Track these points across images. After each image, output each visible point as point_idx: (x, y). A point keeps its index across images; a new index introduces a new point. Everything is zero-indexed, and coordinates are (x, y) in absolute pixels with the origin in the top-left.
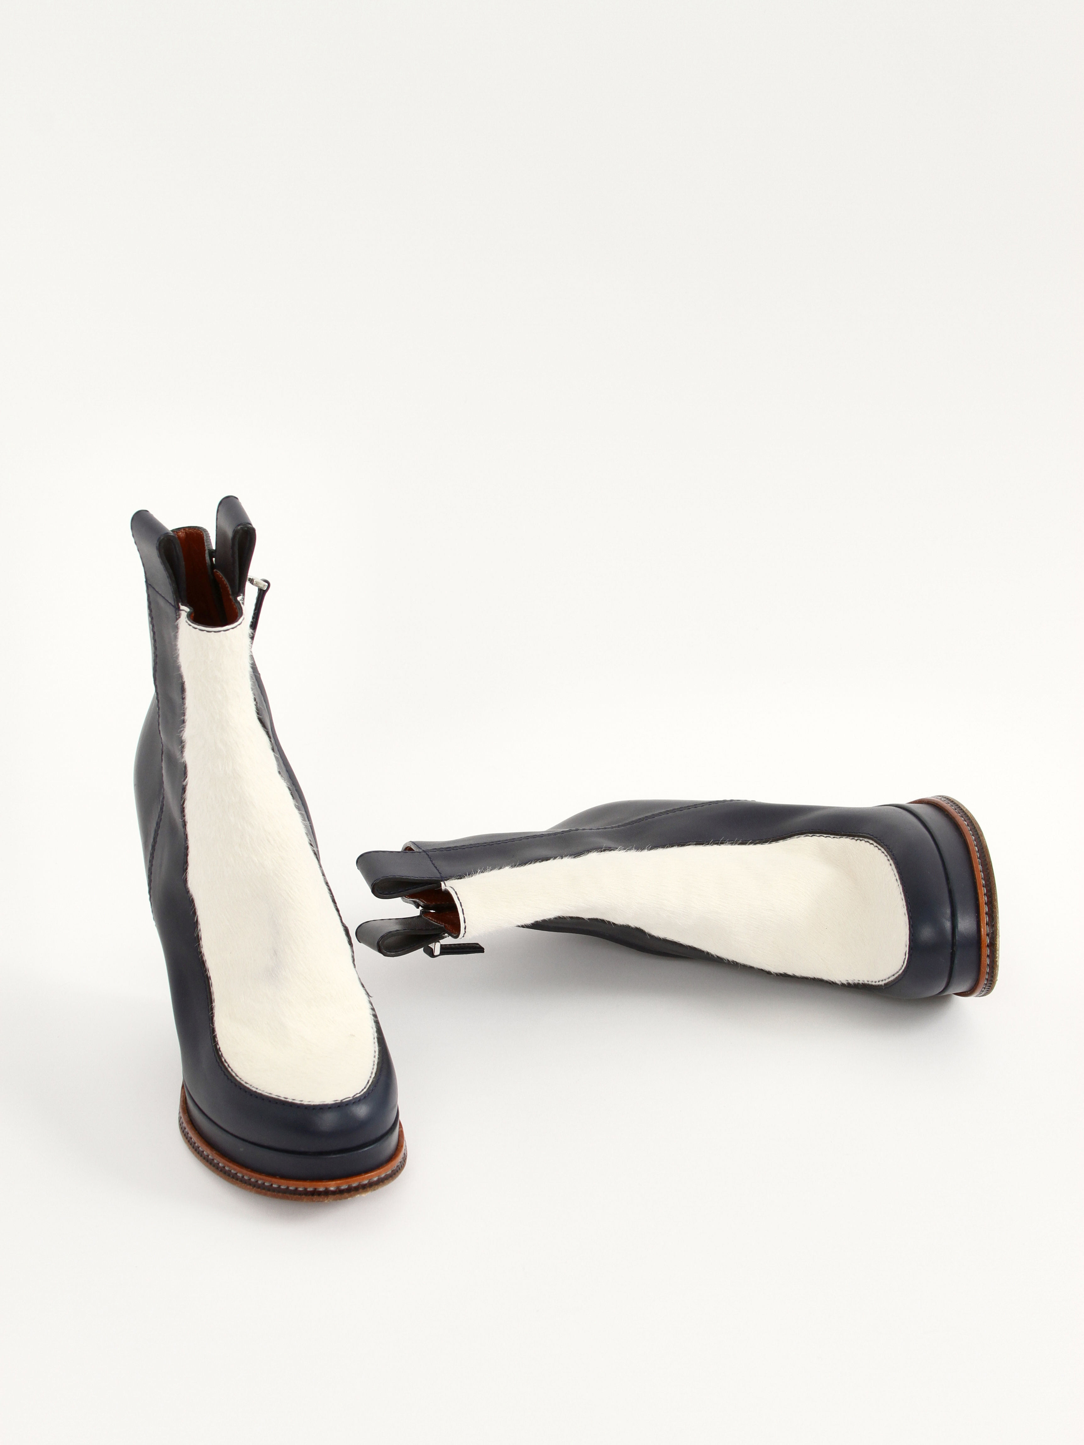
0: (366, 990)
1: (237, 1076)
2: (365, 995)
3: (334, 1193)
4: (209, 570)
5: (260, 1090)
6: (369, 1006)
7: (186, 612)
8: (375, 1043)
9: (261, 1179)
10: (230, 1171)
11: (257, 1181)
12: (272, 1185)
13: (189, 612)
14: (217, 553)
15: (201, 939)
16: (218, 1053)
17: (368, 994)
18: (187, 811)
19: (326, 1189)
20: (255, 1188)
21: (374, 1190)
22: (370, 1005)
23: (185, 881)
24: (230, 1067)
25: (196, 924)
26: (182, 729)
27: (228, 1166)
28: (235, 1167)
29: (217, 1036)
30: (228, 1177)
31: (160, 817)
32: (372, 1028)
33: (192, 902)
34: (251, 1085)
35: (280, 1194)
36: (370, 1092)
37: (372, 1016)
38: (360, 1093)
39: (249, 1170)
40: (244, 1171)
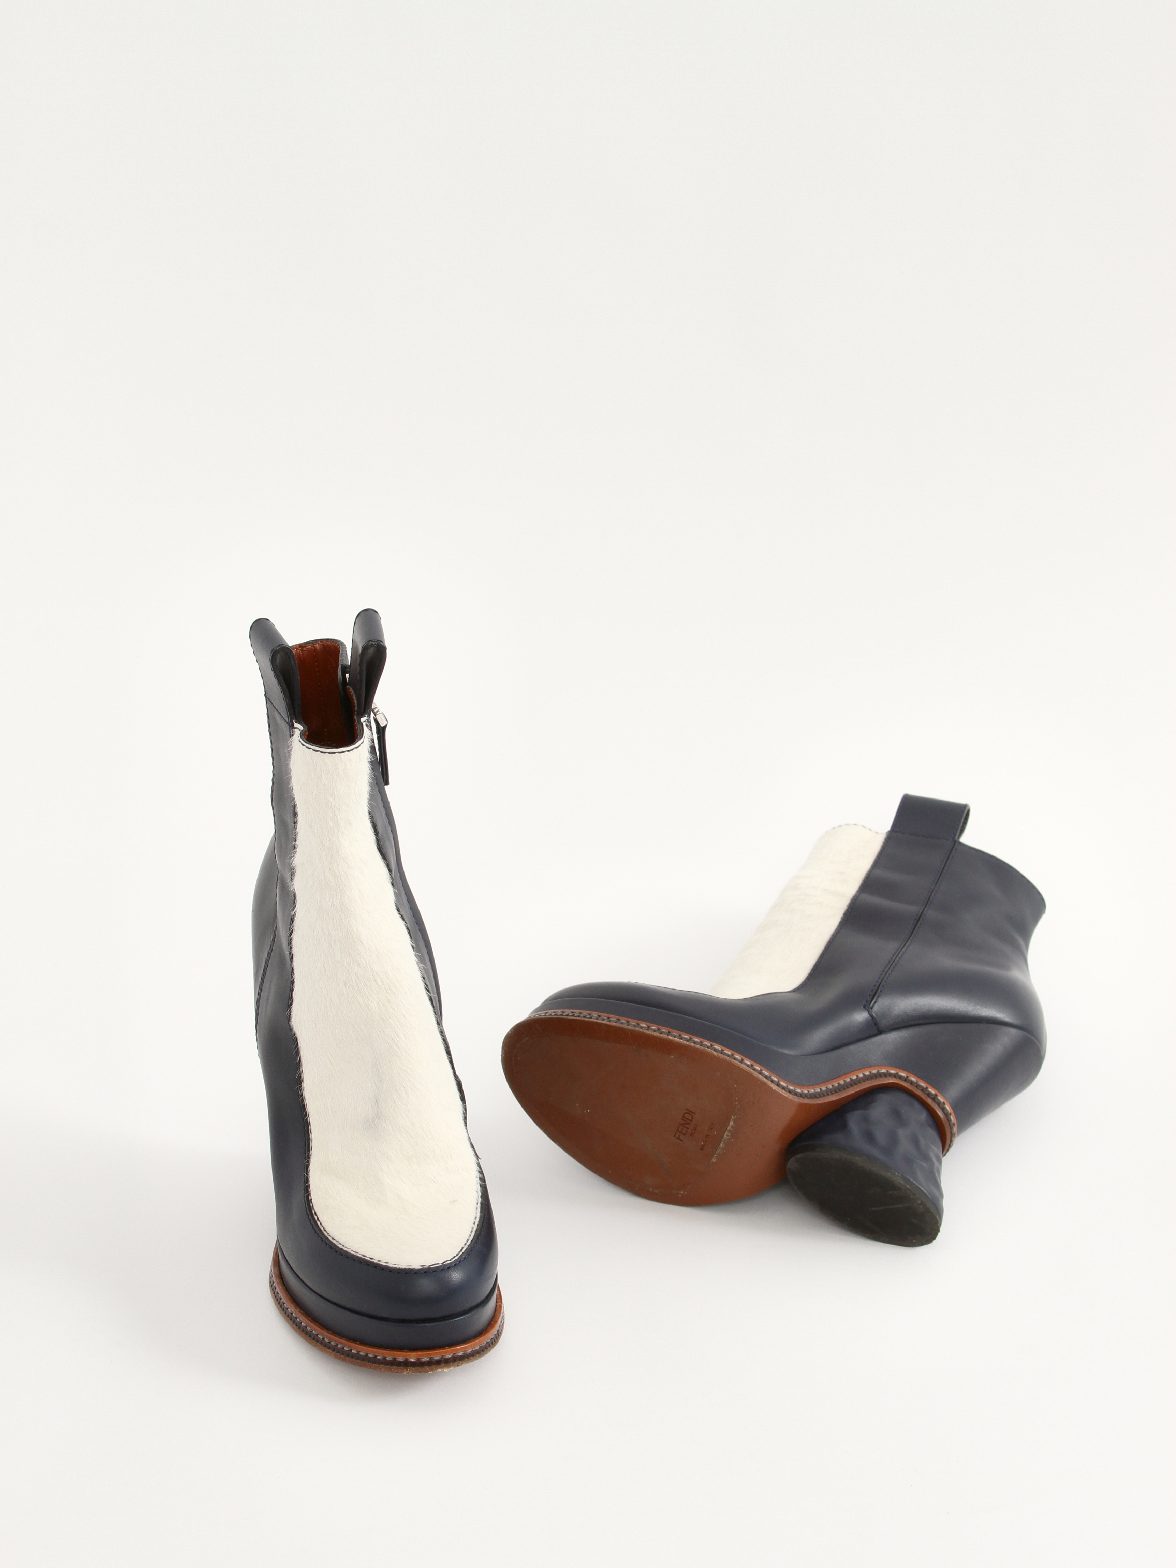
0: (475, 1151)
1: (325, 1231)
2: (473, 1156)
3: (413, 1365)
4: (340, 686)
5: (346, 1247)
6: (476, 1168)
7: (300, 730)
8: (477, 1208)
9: (341, 1343)
10: (312, 1332)
11: (337, 1345)
12: (351, 1350)
13: (302, 731)
14: (351, 668)
15: (303, 1081)
16: (309, 1205)
17: (477, 1155)
18: (294, 943)
19: (406, 1360)
20: (334, 1352)
21: (458, 1366)
22: (478, 1168)
23: (289, 1018)
24: (319, 1221)
25: (299, 1064)
26: (292, 855)
27: (310, 1327)
28: (317, 1328)
29: (311, 1187)
30: (309, 1338)
31: (271, 947)
32: (477, 1192)
33: (295, 1040)
34: (338, 1242)
35: (359, 1361)
36: (462, 1260)
37: (478, 1179)
38: (450, 1260)
39: (330, 1332)
40: (325, 1333)
